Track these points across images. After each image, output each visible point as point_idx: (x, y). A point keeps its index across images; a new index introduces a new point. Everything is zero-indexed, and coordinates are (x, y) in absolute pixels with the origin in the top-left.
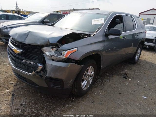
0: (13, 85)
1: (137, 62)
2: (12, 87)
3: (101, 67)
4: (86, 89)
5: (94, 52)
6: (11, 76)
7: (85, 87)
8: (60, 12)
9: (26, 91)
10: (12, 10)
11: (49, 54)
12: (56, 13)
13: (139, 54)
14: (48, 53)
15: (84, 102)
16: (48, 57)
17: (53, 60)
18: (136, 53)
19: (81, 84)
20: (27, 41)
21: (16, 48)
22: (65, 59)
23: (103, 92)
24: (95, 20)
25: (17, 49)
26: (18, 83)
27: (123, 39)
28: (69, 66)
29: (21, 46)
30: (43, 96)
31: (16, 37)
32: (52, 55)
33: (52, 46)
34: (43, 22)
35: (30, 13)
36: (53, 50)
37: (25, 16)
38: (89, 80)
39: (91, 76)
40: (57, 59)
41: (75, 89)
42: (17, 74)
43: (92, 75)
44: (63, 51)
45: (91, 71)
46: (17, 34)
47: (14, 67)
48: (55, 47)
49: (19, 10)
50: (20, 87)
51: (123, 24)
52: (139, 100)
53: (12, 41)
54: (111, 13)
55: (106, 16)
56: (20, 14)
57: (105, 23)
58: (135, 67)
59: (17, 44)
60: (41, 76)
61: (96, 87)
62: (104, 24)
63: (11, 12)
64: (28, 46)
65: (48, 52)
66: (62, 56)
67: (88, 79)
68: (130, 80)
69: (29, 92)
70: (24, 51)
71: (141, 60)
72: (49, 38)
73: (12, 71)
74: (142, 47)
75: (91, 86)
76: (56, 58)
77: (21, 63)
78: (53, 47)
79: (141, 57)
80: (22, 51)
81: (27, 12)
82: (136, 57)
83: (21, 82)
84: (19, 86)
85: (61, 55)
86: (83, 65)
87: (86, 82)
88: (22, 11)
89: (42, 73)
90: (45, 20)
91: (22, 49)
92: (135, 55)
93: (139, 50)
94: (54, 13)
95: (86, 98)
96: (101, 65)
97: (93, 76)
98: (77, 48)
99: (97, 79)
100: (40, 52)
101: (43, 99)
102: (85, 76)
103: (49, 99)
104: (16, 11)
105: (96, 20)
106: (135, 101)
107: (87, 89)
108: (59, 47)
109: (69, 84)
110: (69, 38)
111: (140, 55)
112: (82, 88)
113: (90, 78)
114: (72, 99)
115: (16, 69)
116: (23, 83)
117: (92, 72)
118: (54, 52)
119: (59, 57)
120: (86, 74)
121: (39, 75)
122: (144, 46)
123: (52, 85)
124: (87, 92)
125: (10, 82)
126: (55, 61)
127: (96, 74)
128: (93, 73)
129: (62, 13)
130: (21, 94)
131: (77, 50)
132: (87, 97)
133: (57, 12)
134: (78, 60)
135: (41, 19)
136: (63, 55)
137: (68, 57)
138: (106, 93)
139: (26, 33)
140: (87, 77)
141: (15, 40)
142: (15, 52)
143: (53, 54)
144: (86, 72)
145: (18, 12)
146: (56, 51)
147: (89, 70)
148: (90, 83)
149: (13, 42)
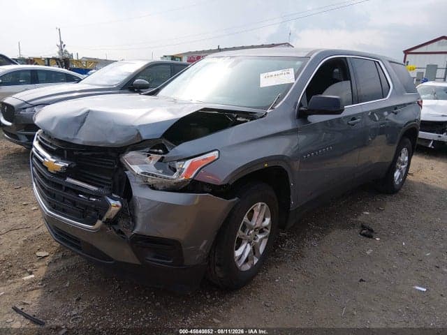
0: (47, 260)
1: (400, 189)
2: (43, 266)
3: (290, 203)
4: (248, 267)
5: (266, 162)
6: (40, 236)
7: (247, 260)
8: (181, 58)
9: (80, 278)
10: (49, 57)
11: (142, 171)
12: (169, 60)
13: (403, 167)
14: (137, 169)
15: (243, 305)
16: (138, 180)
17: (153, 187)
18: (396, 164)
19: (233, 254)
20: (82, 138)
21: (52, 158)
22: (184, 182)
23: (299, 276)
24: (270, 74)
25: (54, 160)
26: (60, 255)
27: (353, 125)
28: (196, 202)
29: (65, 152)
30: (127, 292)
31: (51, 129)
32: (149, 174)
33: (148, 150)
34: (130, 86)
35: (97, 63)
36: (151, 159)
37: (85, 71)
38: (257, 241)
39: (261, 231)
40: (162, 183)
41: (217, 269)
42: (56, 228)
43: (266, 228)
44: (178, 161)
45: (262, 217)
46: (54, 118)
47: (48, 210)
48: (156, 150)
49: (67, 56)
50: (65, 268)
51: (349, 82)
52: (405, 297)
53: (43, 140)
54: (312, 53)
55: (299, 63)
56: (71, 66)
57: (295, 82)
58: (392, 203)
59: (54, 146)
60: (120, 232)
61: (281, 262)
62: (294, 85)
63: (47, 63)
64: (83, 151)
65: (139, 165)
66: (175, 176)
67: (255, 239)
68: (378, 239)
69: (88, 280)
70: (73, 166)
71: (411, 181)
72: (140, 126)
73: (42, 222)
74: (413, 145)
75: (263, 258)
76: (159, 180)
77: (64, 198)
78: (150, 152)
79: (412, 174)
80: (67, 165)
81: (90, 61)
82: (395, 175)
83: (69, 253)
84: (61, 265)
85: (172, 172)
86: (236, 199)
87: (249, 248)
88: (75, 58)
89: (122, 224)
90: (137, 80)
91: (68, 160)
92: (392, 168)
93: (403, 154)
94: (165, 60)
95: (249, 295)
96: (290, 199)
97: (269, 231)
98: (217, 152)
99: (282, 240)
100: (116, 166)
101: (128, 299)
102: (243, 230)
103: (145, 298)
104: (59, 59)
105: (273, 73)
106: (393, 300)
107: (252, 267)
108: (166, 152)
109: (197, 252)
110: (195, 124)
111: (408, 168)
112: (236, 266)
113: (260, 237)
114: (208, 297)
115: (52, 215)
116: (73, 255)
117: (264, 220)
118: (155, 165)
119: (168, 179)
120: (247, 225)
121: (115, 230)
122: (418, 142)
123: (150, 258)
124: (254, 277)
125: (39, 254)
126: (158, 190)
127: (278, 225)
128: (268, 221)
129: (185, 61)
130: (67, 285)
131: (216, 157)
132: (253, 292)
133: (173, 58)
134: (221, 186)
135: (126, 77)
136: (178, 170)
137: (191, 177)
138: (307, 279)
139: (79, 114)
140: (251, 232)
141: (50, 137)
142: (49, 170)
143: (152, 170)
144: (245, 219)
145: (65, 61)
146: (160, 161)
147: (256, 214)
148: (262, 249)
149: (46, 142)
